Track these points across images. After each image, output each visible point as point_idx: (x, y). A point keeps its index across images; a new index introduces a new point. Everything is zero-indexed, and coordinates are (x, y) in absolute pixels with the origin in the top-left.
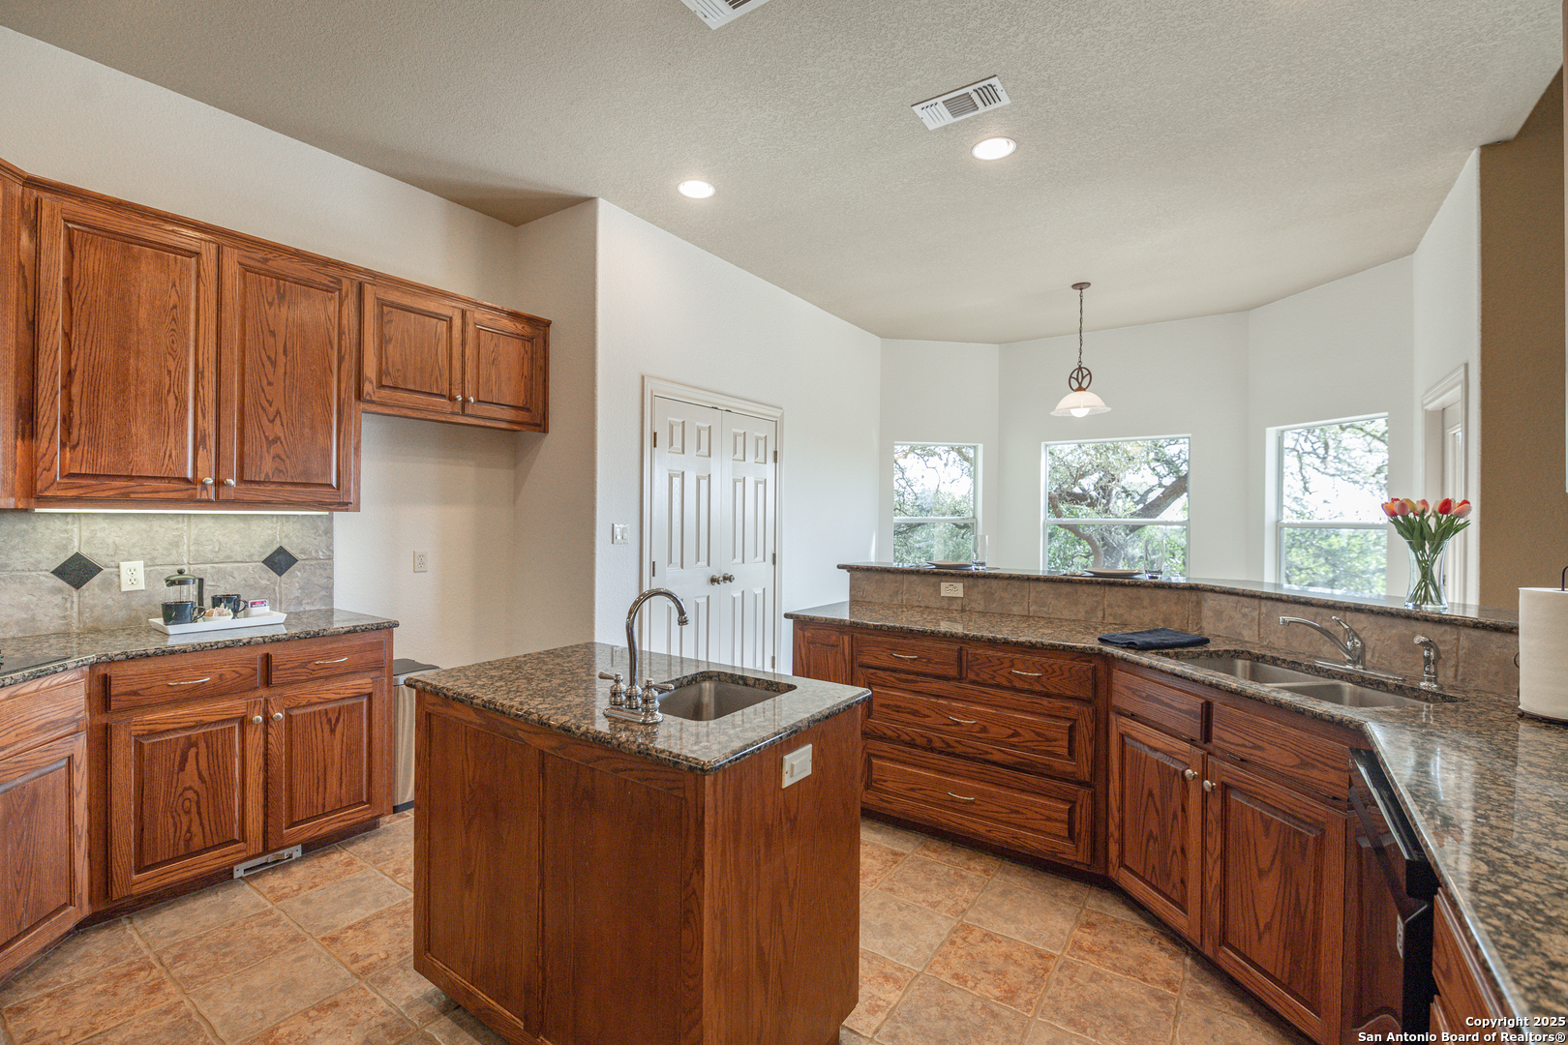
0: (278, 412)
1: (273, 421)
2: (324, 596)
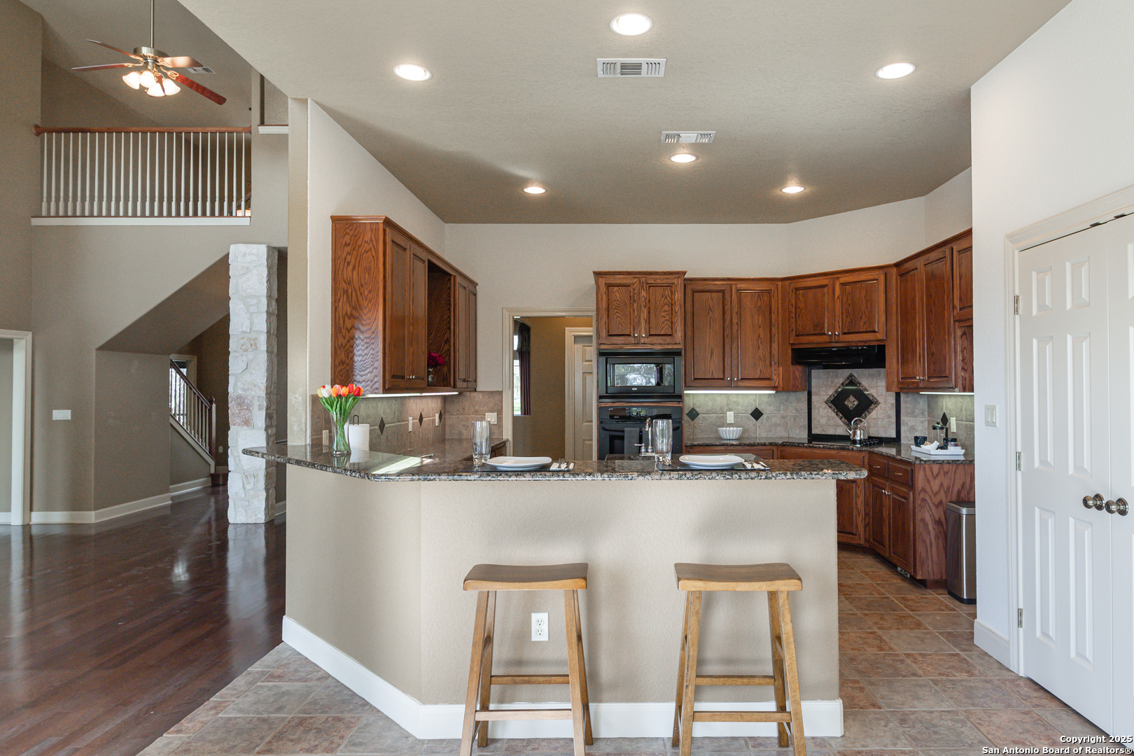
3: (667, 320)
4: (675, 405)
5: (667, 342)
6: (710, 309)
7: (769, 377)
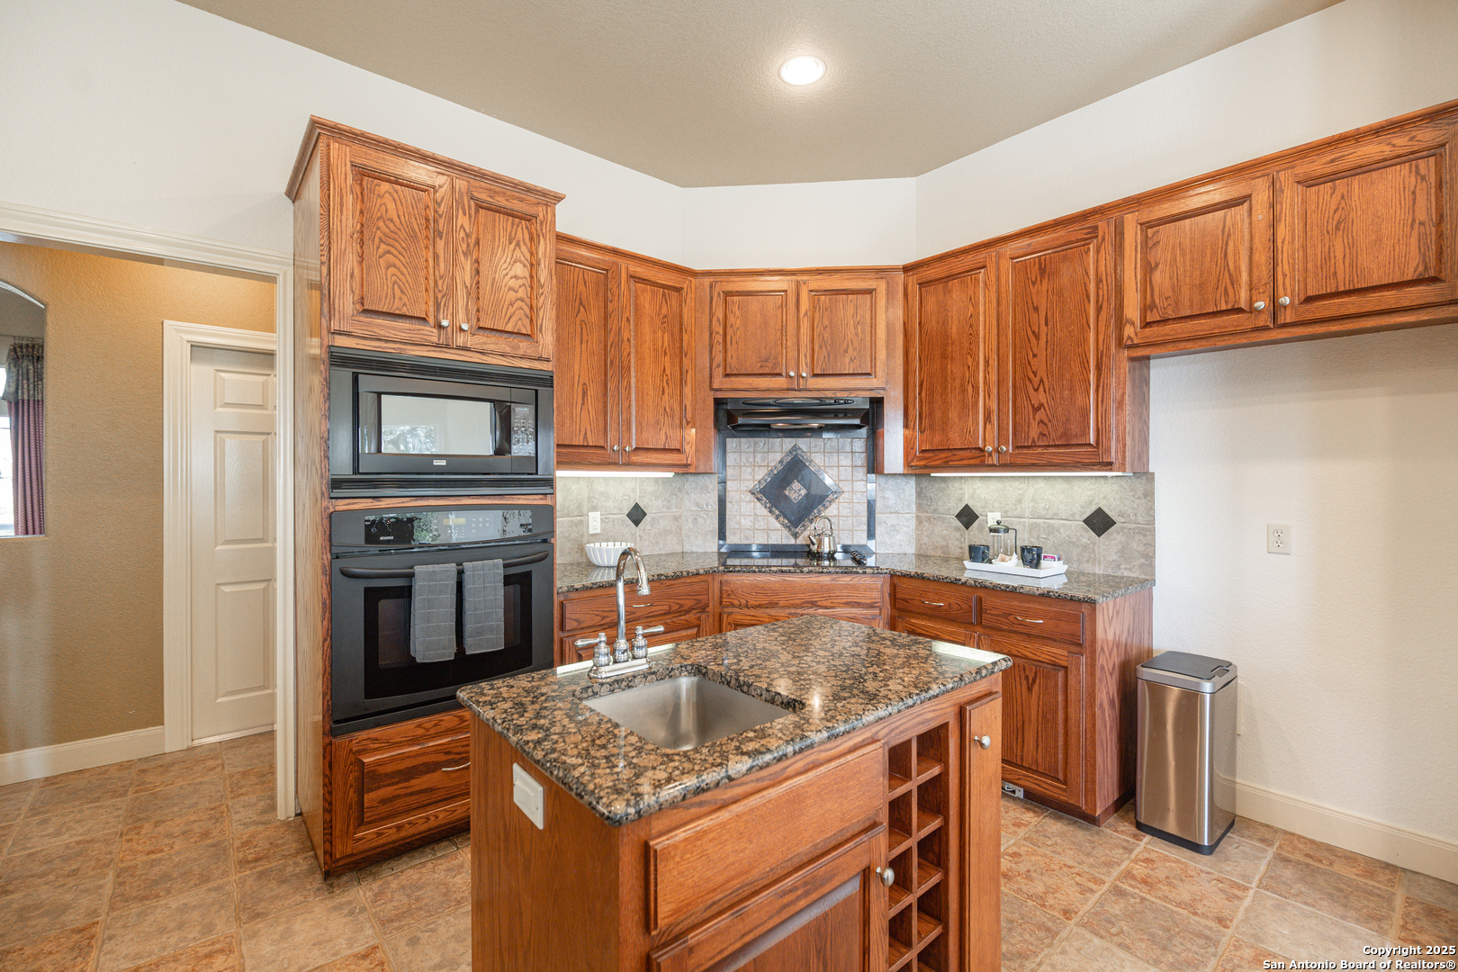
0: (1042, 381)
1: (1038, 389)
2: (1143, 564)
3: (522, 300)
4: (538, 501)
5: (521, 352)
6: (581, 304)
7: (678, 447)
